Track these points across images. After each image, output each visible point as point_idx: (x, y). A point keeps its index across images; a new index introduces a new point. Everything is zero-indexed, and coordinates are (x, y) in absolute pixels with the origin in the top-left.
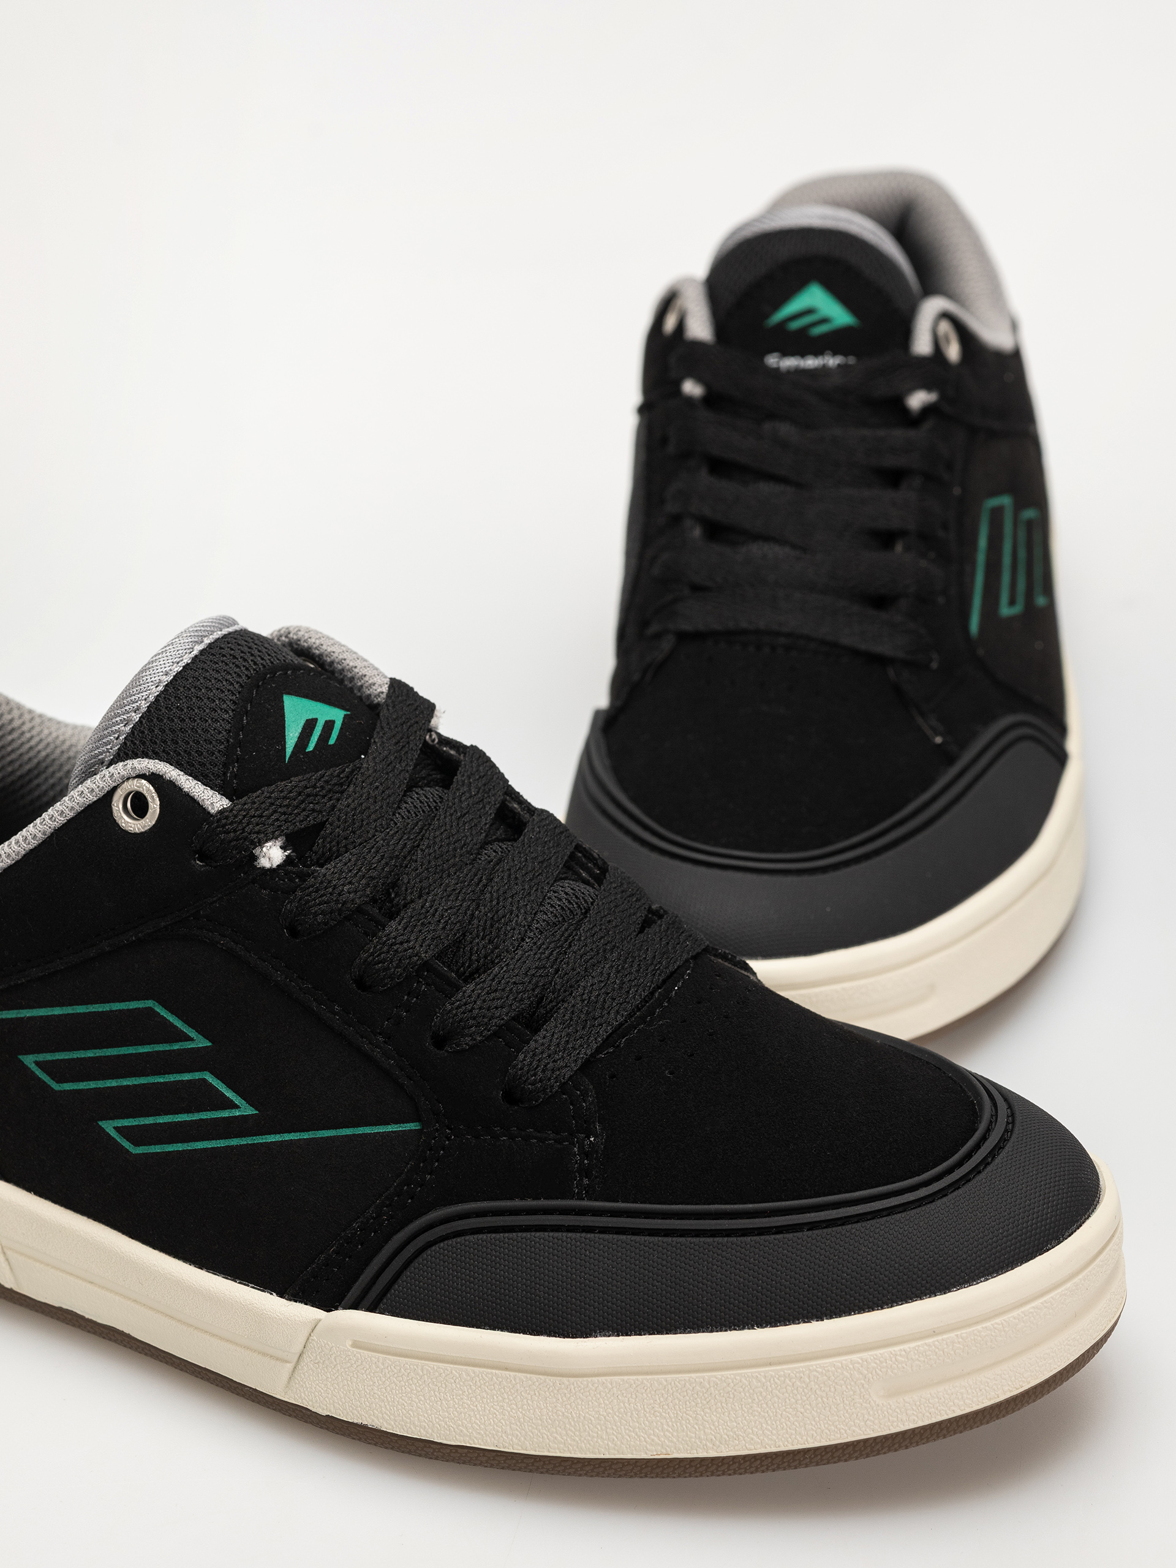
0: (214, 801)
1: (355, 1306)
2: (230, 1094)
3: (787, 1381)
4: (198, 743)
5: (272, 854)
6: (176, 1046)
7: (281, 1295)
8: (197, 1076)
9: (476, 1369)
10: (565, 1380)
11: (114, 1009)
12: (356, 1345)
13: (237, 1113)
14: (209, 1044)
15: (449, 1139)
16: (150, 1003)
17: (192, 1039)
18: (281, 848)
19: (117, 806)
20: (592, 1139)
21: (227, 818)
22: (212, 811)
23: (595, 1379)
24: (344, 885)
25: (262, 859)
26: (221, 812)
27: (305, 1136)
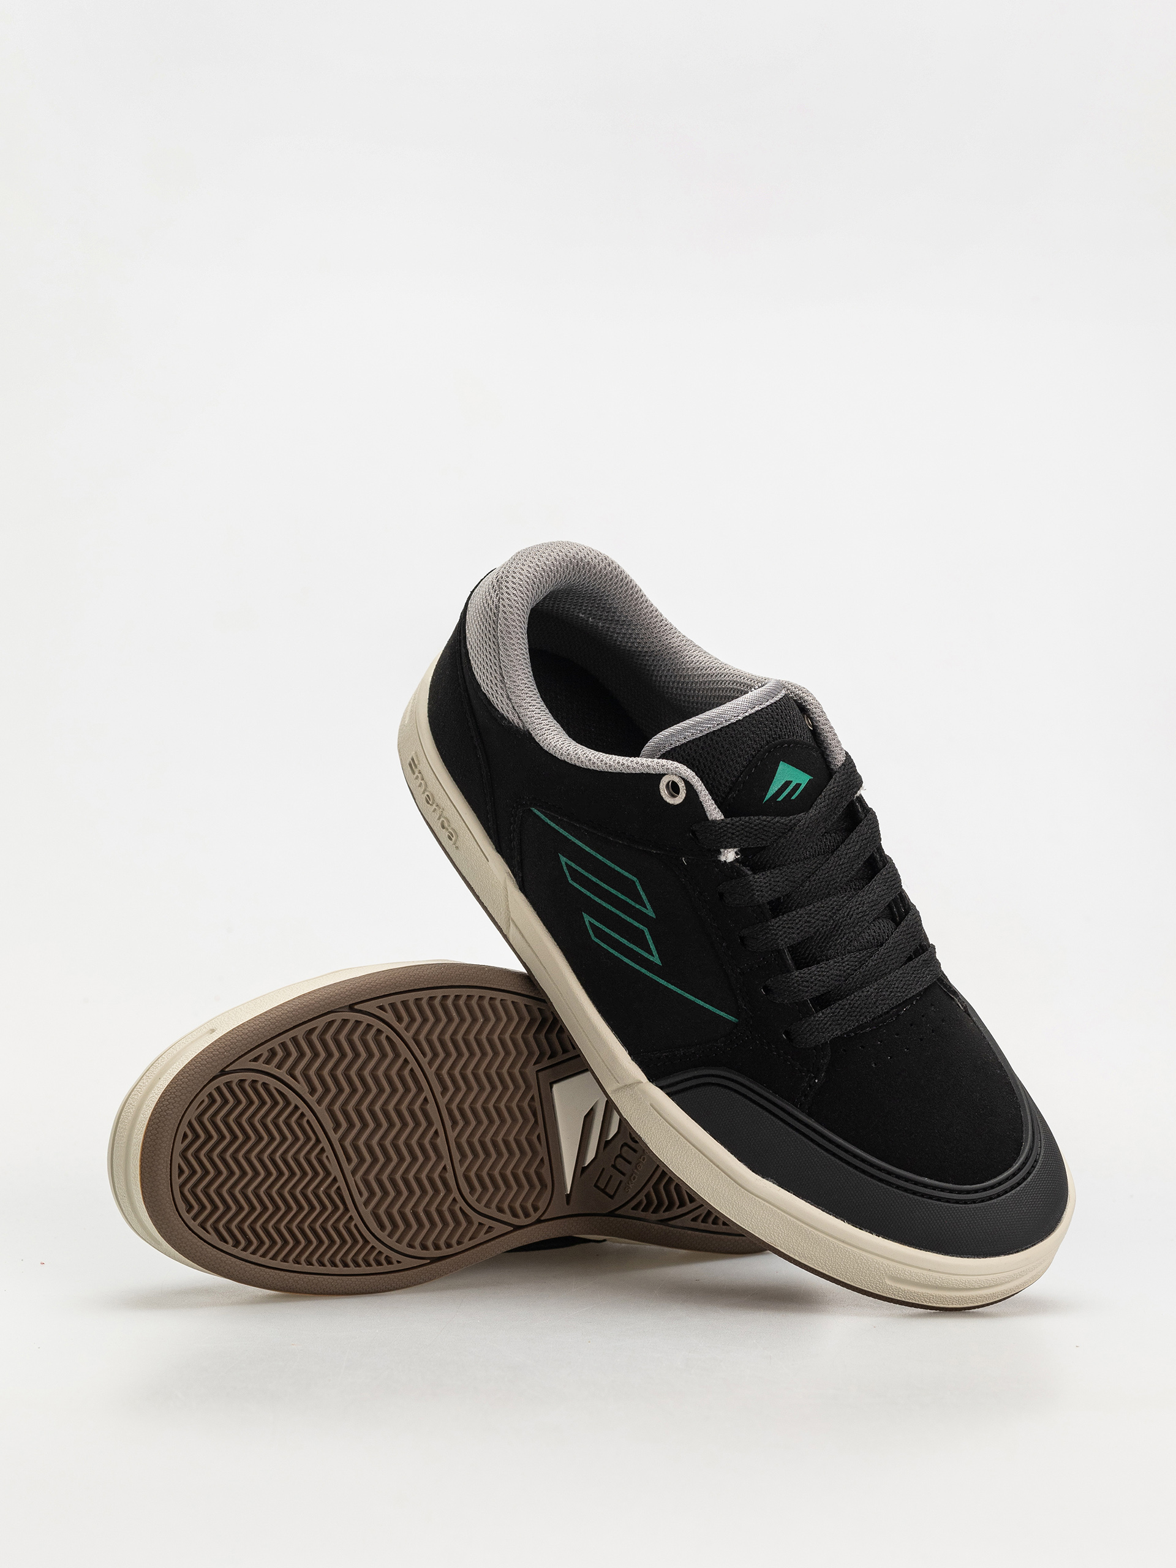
0: (714, 813)
1: (662, 1088)
2: (652, 947)
3: (847, 1253)
4: (723, 770)
5: (729, 855)
6: (638, 906)
7: (630, 1054)
8: (641, 927)
9: (704, 1157)
10: (743, 1190)
11: (616, 869)
12: (652, 1105)
13: (651, 958)
14: (655, 917)
15: (747, 1037)
16: (635, 879)
17: (646, 908)
18: (736, 853)
19: (664, 781)
20: (816, 1081)
21: (715, 826)
22: (709, 818)
23: (757, 1198)
24: (758, 891)
25: (722, 856)
26: (714, 822)
27: (679, 991)
